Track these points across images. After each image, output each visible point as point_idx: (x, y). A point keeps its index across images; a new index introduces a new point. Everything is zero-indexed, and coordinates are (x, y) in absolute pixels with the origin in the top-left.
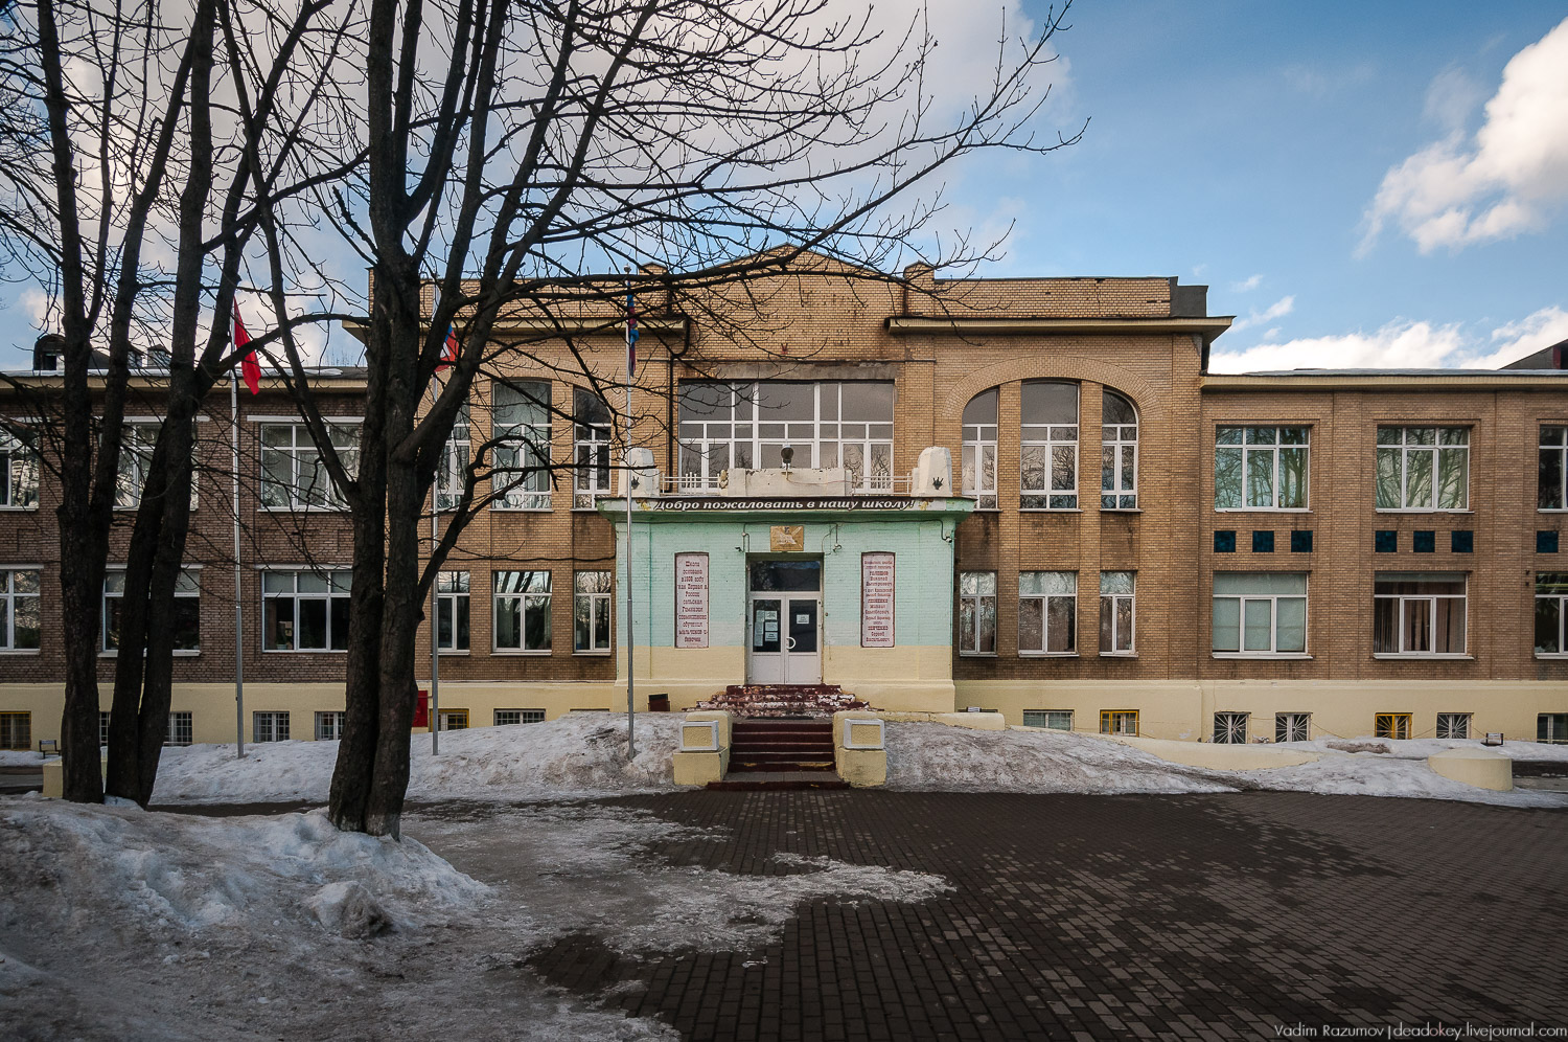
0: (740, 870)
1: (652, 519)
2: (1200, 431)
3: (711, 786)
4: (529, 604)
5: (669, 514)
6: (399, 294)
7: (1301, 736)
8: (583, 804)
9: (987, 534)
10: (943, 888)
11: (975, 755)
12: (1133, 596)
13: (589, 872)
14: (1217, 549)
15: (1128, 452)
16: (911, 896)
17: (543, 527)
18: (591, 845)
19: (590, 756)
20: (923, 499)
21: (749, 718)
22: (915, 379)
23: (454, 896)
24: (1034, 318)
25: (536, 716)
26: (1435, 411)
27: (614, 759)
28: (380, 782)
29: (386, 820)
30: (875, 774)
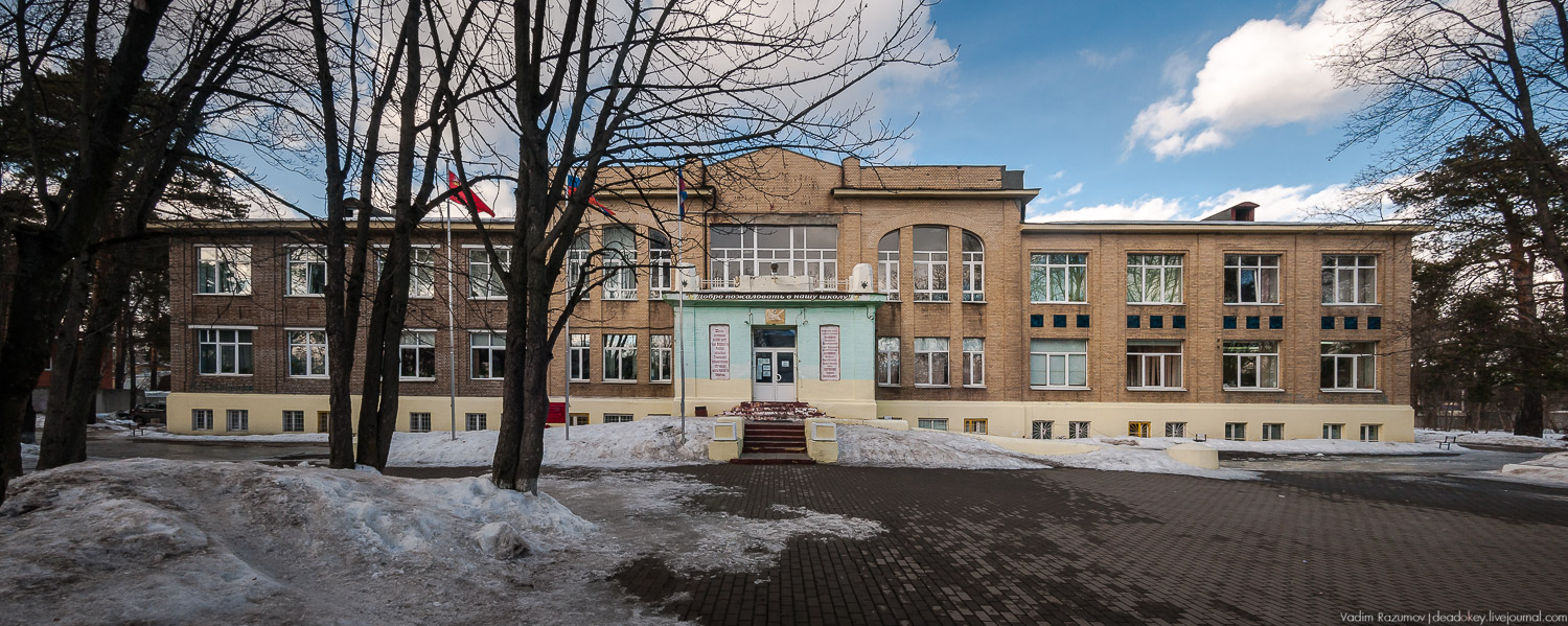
0: (750, 515)
1: (696, 304)
2: (1021, 256)
3: (732, 461)
4: (625, 354)
5: (705, 301)
6: (534, 153)
7: (1084, 435)
8: (654, 470)
9: (894, 315)
10: (881, 530)
11: (892, 445)
12: (982, 352)
13: (656, 515)
14: (1032, 326)
15: (978, 269)
16: (861, 535)
17: (632, 309)
18: (658, 497)
19: (658, 442)
20: (856, 294)
21: (755, 421)
22: (850, 224)
23: (570, 529)
24: (920, 189)
25: (628, 418)
26: (1162, 245)
27: (673, 444)
28: (524, 459)
29: (528, 483)
30: (831, 456)
